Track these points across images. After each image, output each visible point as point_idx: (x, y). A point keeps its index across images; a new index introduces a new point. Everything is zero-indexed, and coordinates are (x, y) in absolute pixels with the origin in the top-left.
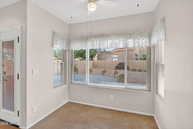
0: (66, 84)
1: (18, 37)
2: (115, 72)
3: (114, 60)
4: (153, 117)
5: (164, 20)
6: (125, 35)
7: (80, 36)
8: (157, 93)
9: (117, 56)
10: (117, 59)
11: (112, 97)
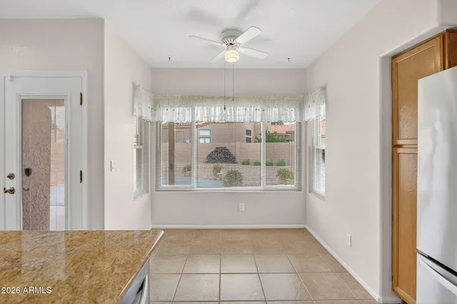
0: (148, 192)
1: (81, 95)
2: (215, 168)
3: (202, 141)
4: (305, 229)
5: (324, 89)
6: (264, 101)
7: (180, 96)
8: (311, 191)
9: (207, 133)
10: (208, 141)
11: (242, 207)
